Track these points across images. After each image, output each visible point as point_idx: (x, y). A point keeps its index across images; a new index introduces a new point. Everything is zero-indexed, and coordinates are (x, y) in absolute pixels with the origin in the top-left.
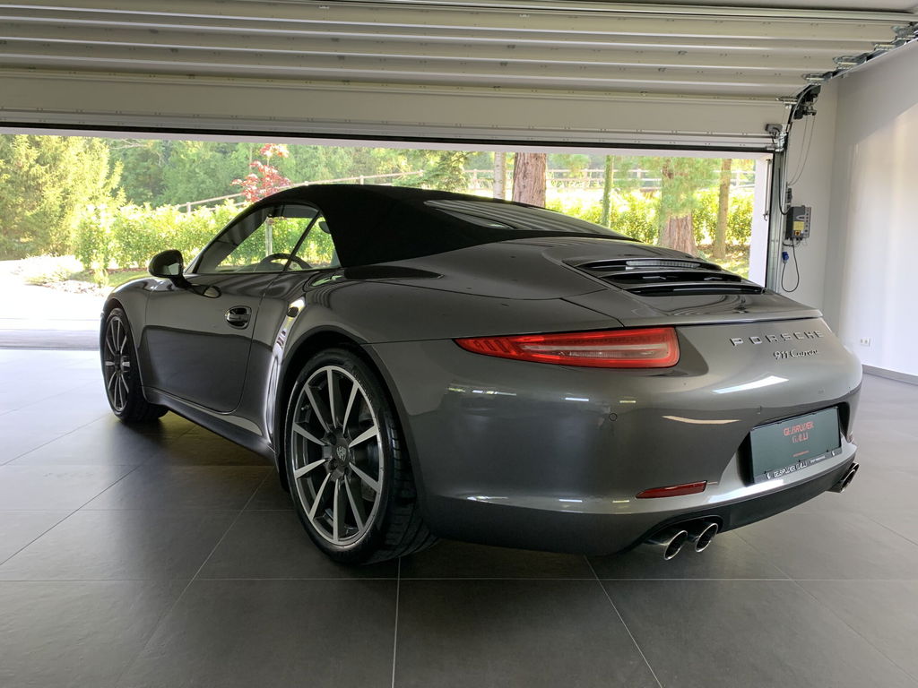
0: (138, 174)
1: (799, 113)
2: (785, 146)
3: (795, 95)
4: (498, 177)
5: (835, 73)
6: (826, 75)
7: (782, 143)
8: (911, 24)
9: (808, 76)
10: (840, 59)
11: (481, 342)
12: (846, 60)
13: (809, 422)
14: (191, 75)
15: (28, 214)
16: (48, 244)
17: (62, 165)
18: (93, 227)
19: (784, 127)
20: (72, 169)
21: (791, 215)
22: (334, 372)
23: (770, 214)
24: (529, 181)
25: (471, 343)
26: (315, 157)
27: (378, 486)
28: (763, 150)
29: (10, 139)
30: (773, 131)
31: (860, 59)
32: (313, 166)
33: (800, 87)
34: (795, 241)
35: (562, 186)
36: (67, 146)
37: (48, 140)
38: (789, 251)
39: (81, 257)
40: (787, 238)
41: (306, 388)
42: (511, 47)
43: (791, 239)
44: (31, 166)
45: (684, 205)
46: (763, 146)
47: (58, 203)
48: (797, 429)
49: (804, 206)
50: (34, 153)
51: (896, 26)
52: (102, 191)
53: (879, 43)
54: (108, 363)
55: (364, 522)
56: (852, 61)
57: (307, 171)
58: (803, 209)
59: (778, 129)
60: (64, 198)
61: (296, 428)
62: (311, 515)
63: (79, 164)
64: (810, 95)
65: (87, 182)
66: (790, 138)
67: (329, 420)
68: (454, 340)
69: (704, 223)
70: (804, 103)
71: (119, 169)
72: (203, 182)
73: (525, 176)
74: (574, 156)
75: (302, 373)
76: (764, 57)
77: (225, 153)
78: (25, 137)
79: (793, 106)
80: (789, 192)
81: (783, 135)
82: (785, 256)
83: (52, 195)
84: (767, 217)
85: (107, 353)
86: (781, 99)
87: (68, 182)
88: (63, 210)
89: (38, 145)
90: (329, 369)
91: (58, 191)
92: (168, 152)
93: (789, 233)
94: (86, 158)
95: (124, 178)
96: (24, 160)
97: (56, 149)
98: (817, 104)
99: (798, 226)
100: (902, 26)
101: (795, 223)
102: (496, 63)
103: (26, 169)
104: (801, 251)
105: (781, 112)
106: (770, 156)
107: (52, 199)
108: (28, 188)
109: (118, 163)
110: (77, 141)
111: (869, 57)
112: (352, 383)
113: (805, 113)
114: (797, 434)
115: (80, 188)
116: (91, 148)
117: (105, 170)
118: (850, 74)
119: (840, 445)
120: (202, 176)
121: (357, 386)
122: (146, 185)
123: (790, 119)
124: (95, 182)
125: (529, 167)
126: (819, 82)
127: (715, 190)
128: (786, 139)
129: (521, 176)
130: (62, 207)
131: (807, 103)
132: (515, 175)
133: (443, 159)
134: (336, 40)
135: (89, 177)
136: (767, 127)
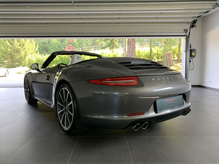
0: (43, 48)
1: (192, 26)
2: (189, 35)
3: (191, 22)
4: (124, 45)
5: (200, 16)
6: (198, 17)
7: (188, 34)
8: (216, 3)
9: (193, 17)
10: (200, 13)
11: (93, 81)
12: (202, 13)
13: (174, 99)
14: (48, 24)
15: (17, 57)
16: (22, 64)
17: (25, 46)
18: (31, 60)
19: (189, 30)
20: (27, 47)
21: (191, 51)
22: (64, 89)
23: (186, 51)
24: (131, 46)
25: (91, 81)
26: (83, 42)
27: (72, 115)
28: (184, 36)
29: (13, 40)
30: (186, 31)
31: (205, 13)
32: (82, 44)
33: (192, 20)
34: (192, 58)
35: (142, 47)
36: (26, 42)
37: (22, 41)
38: (191, 60)
39: (28, 67)
40: (190, 57)
41: (60, 93)
42: (120, 14)
43: (192, 57)
44: (18, 47)
45: (168, 50)
46: (184, 35)
47: (24, 55)
48: (170, 100)
49: (194, 49)
50: (18, 44)
51: (213, 4)
52: (34, 52)
53: (209, 9)
54: (25, 90)
55: (70, 123)
56: (204, 13)
57: (81, 45)
58: (194, 50)
59: (187, 30)
60: (25, 54)
61: (58, 102)
62: (61, 122)
63: (29, 46)
64: (194, 22)
65: (30, 50)
66: (190, 33)
67: (64, 100)
68: (87, 80)
69: (175, 54)
70: (193, 24)
71: (38, 46)
72: (57, 49)
73: (130, 44)
74: (141, 39)
75: (59, 90)
76: (182, 13)
77: (62, 42)
78: (16, 40)
79: (191, 25)
80: (190, 46)
81: (188, 32)
82: (190, 61)
83: (23, 53)
84: (185, 52)
85: (25, 87)
86: (188, 23)
87: (26, 50)
88: (25, 57)
89: (19, 42)
90: (63, 88)
91: (24, 52)
92: (49, 42)
93: (191, 56)
94: (30, 44)
95: (39, 49)
96: (16, 45)
97: (23, 43)
98: (197, 24)
99: (193, 54)
100: (214, 4)
101: (192, 53)
102: (117, 18)
103: (17, 47)
104: (194, 60)
105: (188, 27)
106: (186, 37)
107: (23, 54)
108: (17, 52)
109: (37, 45)
110: (28, 40)
111: (208, 12)
112: (67, 92)
113: (194, 26)
114: (170, 101)
115: (29, 51)
116: (31, 42)
117: (34, 47)
118: (203, 16)
119: (183, 104)
120: (57, 47)
121: (68, 92)
122: (44, 50)
123: (190, 28)
124: (32, 50)
125: (131, 42)
126: (196, 19)
127: (178, 46)
128: (189, 33)
129: (129, 44)
130: (25, 56)
131: (194, 24)
132: (128, 44)
133: (111, 41)
134: (79, 14)
135: (31, 49)
136: (184, 30)
